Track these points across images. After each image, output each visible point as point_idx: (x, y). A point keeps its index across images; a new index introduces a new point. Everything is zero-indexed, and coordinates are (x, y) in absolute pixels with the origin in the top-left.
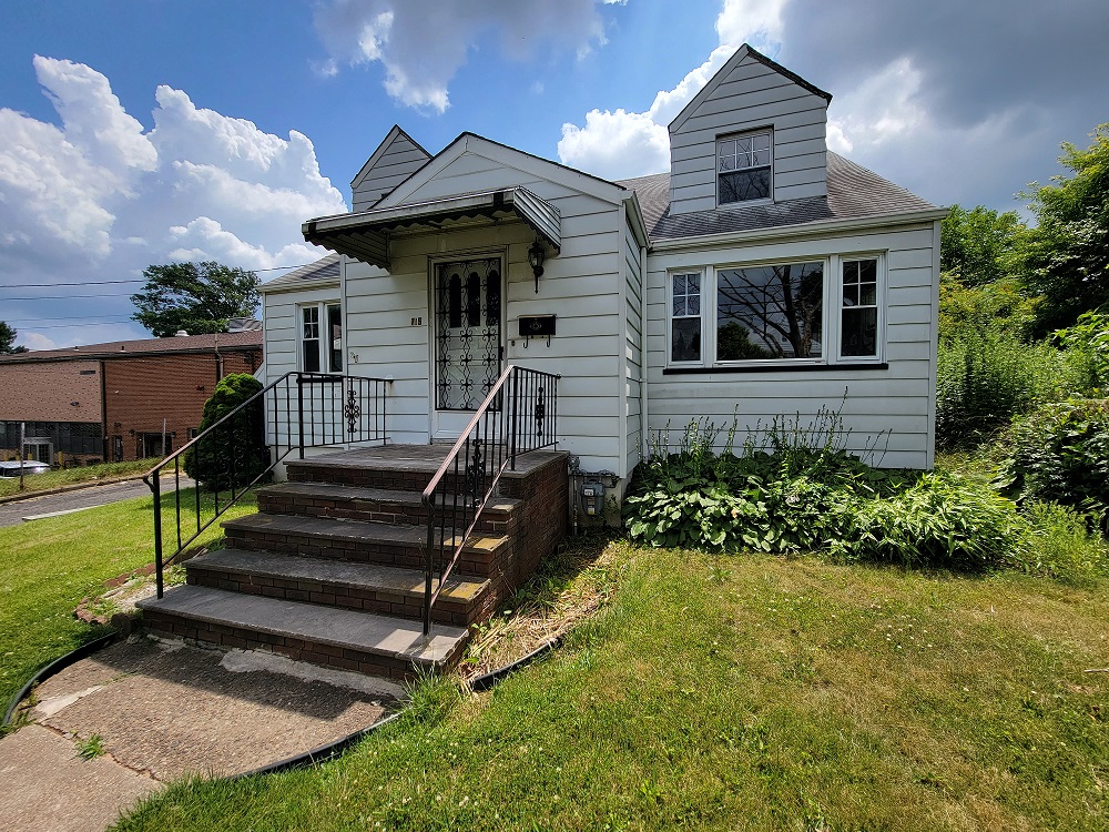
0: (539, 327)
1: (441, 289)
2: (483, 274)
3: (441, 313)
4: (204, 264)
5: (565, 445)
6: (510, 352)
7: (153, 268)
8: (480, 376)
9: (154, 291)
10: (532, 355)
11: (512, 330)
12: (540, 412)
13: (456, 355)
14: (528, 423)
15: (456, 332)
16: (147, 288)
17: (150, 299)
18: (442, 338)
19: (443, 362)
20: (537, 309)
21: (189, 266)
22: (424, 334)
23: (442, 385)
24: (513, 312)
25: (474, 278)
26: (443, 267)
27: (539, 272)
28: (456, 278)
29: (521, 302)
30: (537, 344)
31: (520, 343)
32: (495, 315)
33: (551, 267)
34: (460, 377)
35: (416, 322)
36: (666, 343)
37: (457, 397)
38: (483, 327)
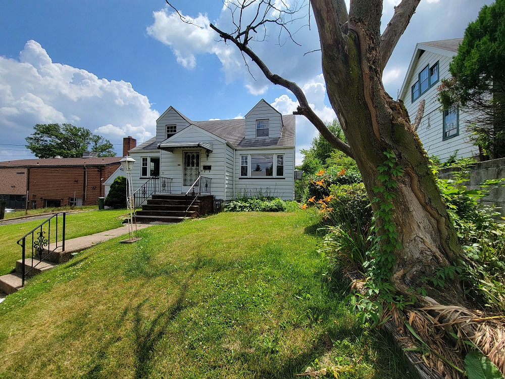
0: (208, 168)
1: (186, 158)
2: (195, 155)
3: (185, 163)
4: (64, 125)
5: (212, 194)
6: (201, 173)
7: (38, 125)
8: (194, 178)
9: (37, 135)
10: (206, 174)
11: (202, 168)
12: (207, 186)
13: (188, 172)
14: (204, 189)
15: (188, 168)
16: (34, 134)
17: (35, 139)
18: (185, 169)
19: (185, 175)
20: (208, 164)
21: (56, 125)
22: (181, 168)
23: (185, 180)
24: (202, 164)
25: (193, 156)
26: (186, 153)
27: (208, 156)
28: (189, 155)
29: (204, 162)
30: (207, 171)
31: (203, 171)
32: (198, 165)
33: (211, 155)
34: (189, 178)
35: (179, 165)
36: (240, 171)
37: (188, 183)
38: (194, 168)
